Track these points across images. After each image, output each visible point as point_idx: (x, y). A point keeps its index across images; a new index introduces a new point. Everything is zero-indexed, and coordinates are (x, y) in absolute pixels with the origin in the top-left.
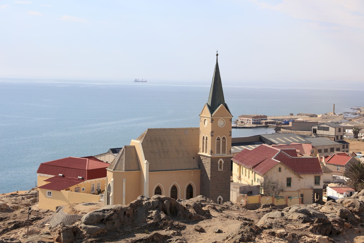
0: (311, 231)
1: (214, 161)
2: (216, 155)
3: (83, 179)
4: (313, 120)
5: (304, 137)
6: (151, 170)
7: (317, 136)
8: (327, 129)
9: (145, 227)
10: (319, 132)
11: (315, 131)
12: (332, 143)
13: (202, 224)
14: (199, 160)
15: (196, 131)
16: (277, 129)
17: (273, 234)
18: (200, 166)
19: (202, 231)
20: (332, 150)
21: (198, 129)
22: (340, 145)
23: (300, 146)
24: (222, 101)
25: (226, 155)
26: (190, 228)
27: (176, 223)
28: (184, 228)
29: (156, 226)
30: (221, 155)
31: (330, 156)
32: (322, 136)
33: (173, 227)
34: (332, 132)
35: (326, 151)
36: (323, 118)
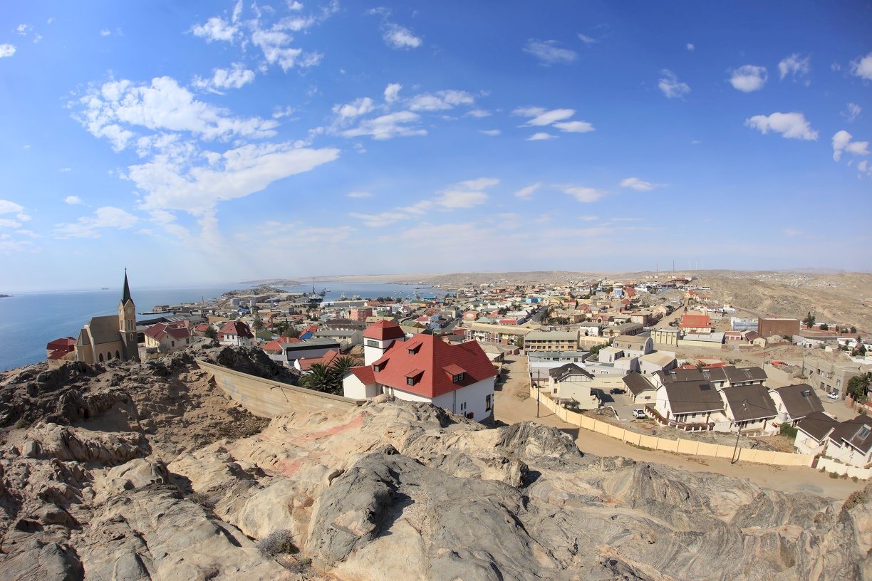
0: (153, 374)
1: (127, 335)
2: (129, 332)
3: (67, 352)
4: (192, 306)
5: (186, 316)
6: (95, 344)
7: (193, 315)
8: (197, 311)
9: (69, 382)
10: (193, 313)
11: (191, 312)
12: (200, 318)
13: (99, 377)
14: (120, 334)
15: (117, 317)
16: (175, 313)
17: (130, 379)
18: (121, 339)
19: (99, 381)
20: (200, 322)
21: (118, 316)
22: (204, 320)
23: (183, 322)
24: (130, 298)
25: (133, 331)
26: (93, 379)
27: (84, 378)
28: (89, 380)
29: (75, 380)
30: (131, 331)
31: (198, 326)
32: (195, 315)
33: (83, 380)
34: (200, 312)
35: (195, 324)
36: (198, 305)
